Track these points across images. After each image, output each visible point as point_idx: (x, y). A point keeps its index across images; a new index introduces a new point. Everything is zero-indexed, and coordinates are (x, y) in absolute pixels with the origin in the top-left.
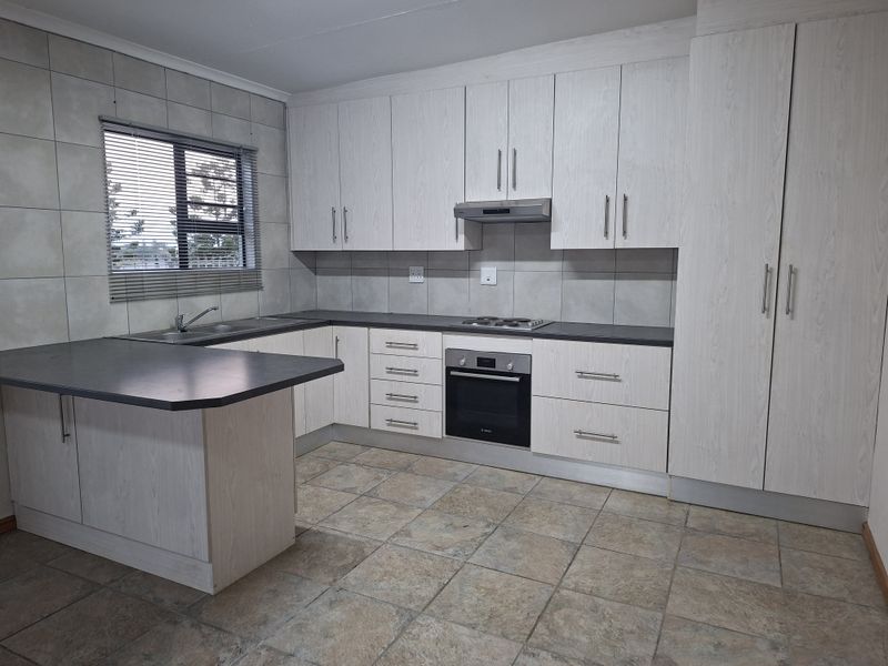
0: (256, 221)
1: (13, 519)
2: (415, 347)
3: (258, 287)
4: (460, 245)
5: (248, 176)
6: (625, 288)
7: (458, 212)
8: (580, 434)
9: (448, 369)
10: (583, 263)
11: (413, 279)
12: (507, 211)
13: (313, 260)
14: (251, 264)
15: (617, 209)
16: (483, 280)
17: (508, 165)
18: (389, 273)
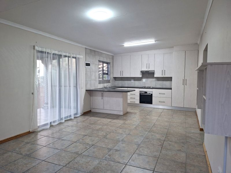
0: (110, 73)
1: (91, 110)
2: (135, 90)
3: (110, 82)
4: (141, 76)
5: (109, 67)
6: (165, 82)
7: (141, 72)
8: (160, 102)
9: (140, 94)
10: (158, 79)
11: (132, 81)
12: (149, 72)
13: (115, 79)
14: (109, 79)
15: (163, 72)
16: (143, 81)
17: (148, 65)
18: (128, 80)
